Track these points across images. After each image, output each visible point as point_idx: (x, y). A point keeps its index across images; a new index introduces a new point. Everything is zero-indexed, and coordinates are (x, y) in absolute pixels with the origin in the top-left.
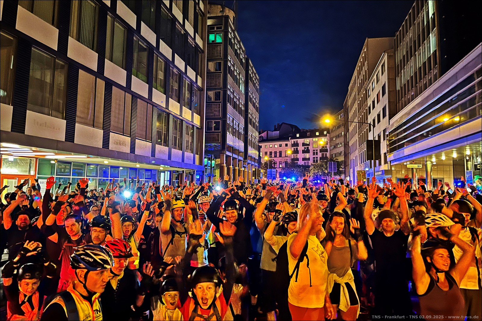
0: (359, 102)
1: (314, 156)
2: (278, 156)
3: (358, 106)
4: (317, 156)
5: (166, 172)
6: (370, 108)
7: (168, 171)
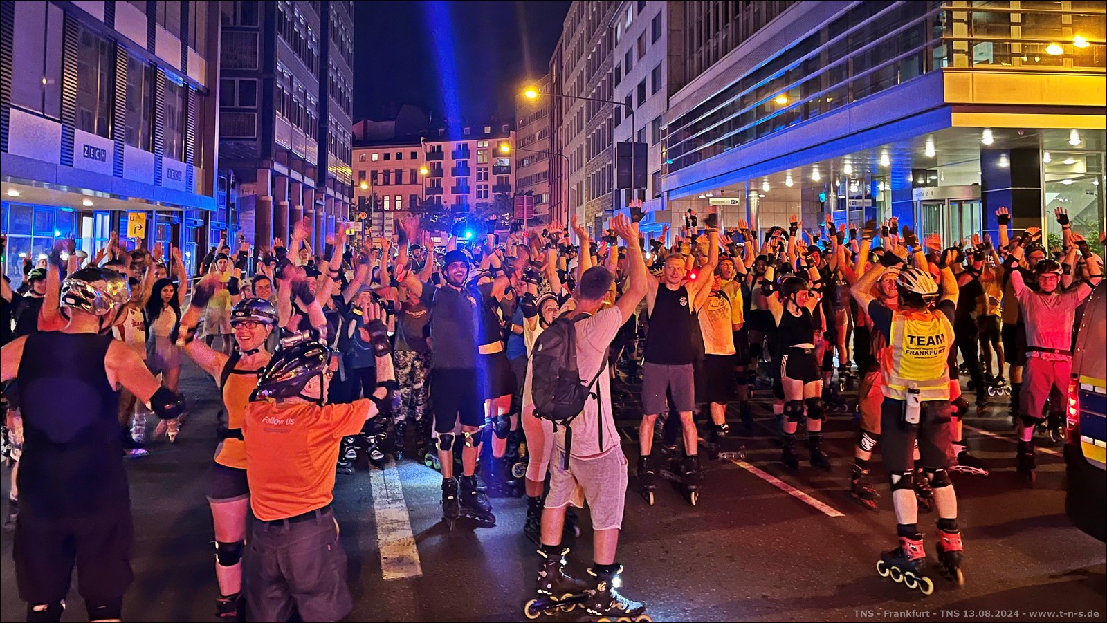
0: (590, 57)
1: (480, 183)
2: (392, 181)
3: (588, 66)
4: (485, 183)
5: (99, 216)
6: (618, 70)
7: (104, 212)
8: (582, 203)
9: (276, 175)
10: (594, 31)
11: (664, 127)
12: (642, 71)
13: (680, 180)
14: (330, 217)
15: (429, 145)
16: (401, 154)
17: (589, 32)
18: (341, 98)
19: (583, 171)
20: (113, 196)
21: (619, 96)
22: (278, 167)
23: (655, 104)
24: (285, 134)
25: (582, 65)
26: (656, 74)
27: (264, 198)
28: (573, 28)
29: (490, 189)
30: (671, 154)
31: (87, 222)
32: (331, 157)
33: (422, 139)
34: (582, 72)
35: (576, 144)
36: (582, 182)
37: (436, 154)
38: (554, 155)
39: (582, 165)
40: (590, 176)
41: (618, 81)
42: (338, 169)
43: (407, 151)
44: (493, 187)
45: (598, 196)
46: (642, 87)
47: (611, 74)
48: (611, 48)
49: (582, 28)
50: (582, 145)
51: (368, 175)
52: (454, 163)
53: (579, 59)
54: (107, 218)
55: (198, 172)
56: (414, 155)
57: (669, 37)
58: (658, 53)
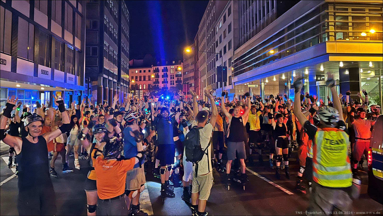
0: (208, 38)
1: (171, 80)
2: (142, 79)
3: (207, 41)
5: (46, 93)
6: (217, 42)
7: (48, 92)
8: (205, 86)
9: (104, 78)
10: (209, 29)
11: (233, 61)
12: (225, 42)
13: (238, 79)
14: (122, 92)
15: (154, 67)
16: (145, 70)
17: (207, 30)
18: (125, 53)
19: (206, 76)
20: (51, 86)
21: (217, 51)
22: (105, 76)
23: (229, 54)
24: (107, 65)
25: (205, 41)
26: (230, 43)
27: (100, 86)
28: (202, 28)
29: (175, 82)
30: (235, 70)
31: (42, 95)
32: (122, 72)
33: (152, 65)
34: (205, 43)
35: (203, 67)
36: (205, 80)
37: (157, 71)
38: (196, 71)
39: (205, 74)
40: (208, 77)
41: (217, 46)
42: (124, 76)
43: (147, 70)
44: (176, 81)
45: (211, 84)
46: (225, 48)
47: (215, 43)
48: (214, 35)
49: (205, 28)
50: (205, 67)
51: (134, 78)
52: (163, 73)
53: (204, 38)
54: (49, 93)
55: (78, 78)
56: (149, 71)
57: (234, 31)
58: (230, 36)
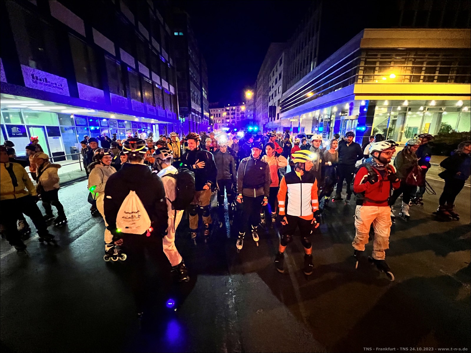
1: (237, 116)
2: (218, 116)
3: (263, 87)
4: (239, 116)
5: (156, 125)
6: (270, 87)
9: (192, 115)
11: (281, 102)
12: (276, 87)
13: (284, 115)
15: (226, 108)
20: (158, 120)
21: (270, 94)
23: (279, 96)
24: (194, 106)
27: (190, 120)
28: (260, 77)
29: (240, 118)
30: (282, 109)
32: (204, 111)
33: (224, 106)
35: (259, 107)
38: (255, 109)
39: (261, 112)
40: (263, 114)
42: (206, 114)
43: (221, 109)
45: (264, 119)
46: (275, 91)
51: (213, 115)
52: (232, 112)
53: (261, 85)
57: (283, 78)
58: (280, 82)
